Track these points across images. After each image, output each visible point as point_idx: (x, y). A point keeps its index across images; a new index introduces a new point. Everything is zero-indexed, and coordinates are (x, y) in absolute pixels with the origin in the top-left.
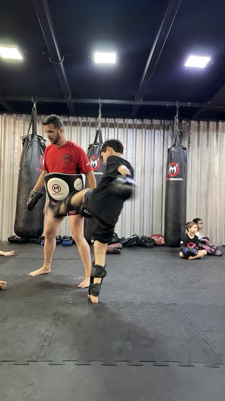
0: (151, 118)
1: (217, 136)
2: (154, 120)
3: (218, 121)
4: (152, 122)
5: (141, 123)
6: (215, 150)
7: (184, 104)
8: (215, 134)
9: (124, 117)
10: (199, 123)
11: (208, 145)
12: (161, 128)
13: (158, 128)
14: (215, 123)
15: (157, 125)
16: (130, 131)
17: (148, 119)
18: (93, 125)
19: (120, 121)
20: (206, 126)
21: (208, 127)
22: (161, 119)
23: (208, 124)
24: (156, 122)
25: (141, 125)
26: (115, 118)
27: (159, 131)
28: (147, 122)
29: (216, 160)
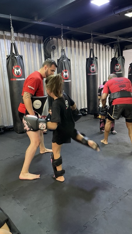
0: (30, 34)
4: (30, 37)
12: (36, 42)
17: (27, 34)
22: (35, 35)
24: (33, 37)
28: (27, 36)
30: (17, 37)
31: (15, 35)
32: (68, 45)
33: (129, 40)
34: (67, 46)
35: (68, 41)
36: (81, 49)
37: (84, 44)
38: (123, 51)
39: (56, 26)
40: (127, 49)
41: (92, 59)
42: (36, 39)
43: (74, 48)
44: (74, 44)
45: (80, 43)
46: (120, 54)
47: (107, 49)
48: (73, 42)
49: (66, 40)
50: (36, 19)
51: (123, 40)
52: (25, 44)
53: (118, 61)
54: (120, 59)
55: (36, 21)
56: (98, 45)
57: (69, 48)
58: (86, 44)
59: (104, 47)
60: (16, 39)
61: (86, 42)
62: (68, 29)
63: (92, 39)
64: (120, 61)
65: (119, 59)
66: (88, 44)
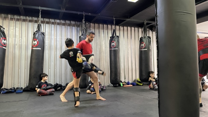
0: (70, 20)
1: (103, 31)
2: (71, 22)
3: (104, 24)
4: (70, 22)
5: (64, 22)
6: (103, 39)
7: (87, 14)
8: (102, 30)
9: (55, 18)
10: (95, 25)
11: (99, 36)
12: (75, 26)
13: (74, 25)
14: (102, 25)
15: (73, 24)
16: (58, 26)
18: (36, 22)
19: (52, 21)
20: (98, 26)
21: (99, 27)
23: (99, 25)
24: (73, 22)
26: (49, 18)
27: (75, 28)
28: (68, 22)
29: (103, 43)
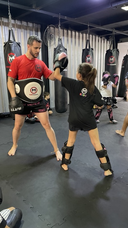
25: (20, 25)
30: (14, 24)
31: (12, 21)
32: (65, 35)
33: (124, 33)
34: (63, 36)
35: (65, 31)
36: (77, 40)
37: (81, 35)
38: (118, 44)
39: (54, 15)
40: (121, 42)
41: (88, 50)
42: (33, 27)
43: (71, 38)
44: (70, 34)
45: (77, 33)
46: (115, 46)
47: (103, 41)
48: (69, 32)
49: (63, 29)
50: (34, 7)
51: (118, 32)
52: (22, 31)
53: (113, 53)
54: (115, 51)
55: (34, 9)
56: (94, 36)
57: (66, 38)
58: (83, 35)
59: (100, 39)
60: (13, 25)
61: (83, 33)
62: (66, 19)
63: (88, 30)
64: (114, 53)
65: (113, 52)
66: (84, 35)
